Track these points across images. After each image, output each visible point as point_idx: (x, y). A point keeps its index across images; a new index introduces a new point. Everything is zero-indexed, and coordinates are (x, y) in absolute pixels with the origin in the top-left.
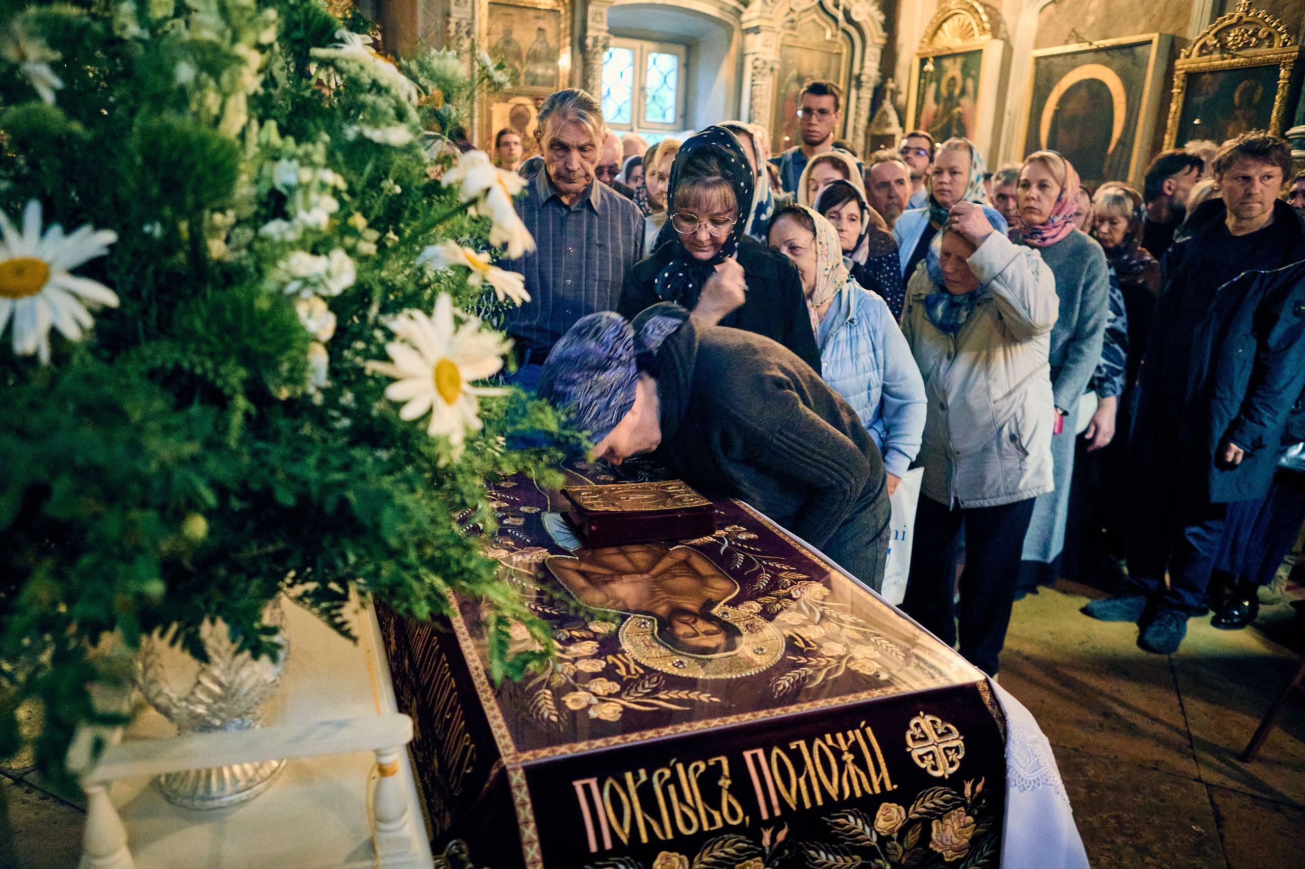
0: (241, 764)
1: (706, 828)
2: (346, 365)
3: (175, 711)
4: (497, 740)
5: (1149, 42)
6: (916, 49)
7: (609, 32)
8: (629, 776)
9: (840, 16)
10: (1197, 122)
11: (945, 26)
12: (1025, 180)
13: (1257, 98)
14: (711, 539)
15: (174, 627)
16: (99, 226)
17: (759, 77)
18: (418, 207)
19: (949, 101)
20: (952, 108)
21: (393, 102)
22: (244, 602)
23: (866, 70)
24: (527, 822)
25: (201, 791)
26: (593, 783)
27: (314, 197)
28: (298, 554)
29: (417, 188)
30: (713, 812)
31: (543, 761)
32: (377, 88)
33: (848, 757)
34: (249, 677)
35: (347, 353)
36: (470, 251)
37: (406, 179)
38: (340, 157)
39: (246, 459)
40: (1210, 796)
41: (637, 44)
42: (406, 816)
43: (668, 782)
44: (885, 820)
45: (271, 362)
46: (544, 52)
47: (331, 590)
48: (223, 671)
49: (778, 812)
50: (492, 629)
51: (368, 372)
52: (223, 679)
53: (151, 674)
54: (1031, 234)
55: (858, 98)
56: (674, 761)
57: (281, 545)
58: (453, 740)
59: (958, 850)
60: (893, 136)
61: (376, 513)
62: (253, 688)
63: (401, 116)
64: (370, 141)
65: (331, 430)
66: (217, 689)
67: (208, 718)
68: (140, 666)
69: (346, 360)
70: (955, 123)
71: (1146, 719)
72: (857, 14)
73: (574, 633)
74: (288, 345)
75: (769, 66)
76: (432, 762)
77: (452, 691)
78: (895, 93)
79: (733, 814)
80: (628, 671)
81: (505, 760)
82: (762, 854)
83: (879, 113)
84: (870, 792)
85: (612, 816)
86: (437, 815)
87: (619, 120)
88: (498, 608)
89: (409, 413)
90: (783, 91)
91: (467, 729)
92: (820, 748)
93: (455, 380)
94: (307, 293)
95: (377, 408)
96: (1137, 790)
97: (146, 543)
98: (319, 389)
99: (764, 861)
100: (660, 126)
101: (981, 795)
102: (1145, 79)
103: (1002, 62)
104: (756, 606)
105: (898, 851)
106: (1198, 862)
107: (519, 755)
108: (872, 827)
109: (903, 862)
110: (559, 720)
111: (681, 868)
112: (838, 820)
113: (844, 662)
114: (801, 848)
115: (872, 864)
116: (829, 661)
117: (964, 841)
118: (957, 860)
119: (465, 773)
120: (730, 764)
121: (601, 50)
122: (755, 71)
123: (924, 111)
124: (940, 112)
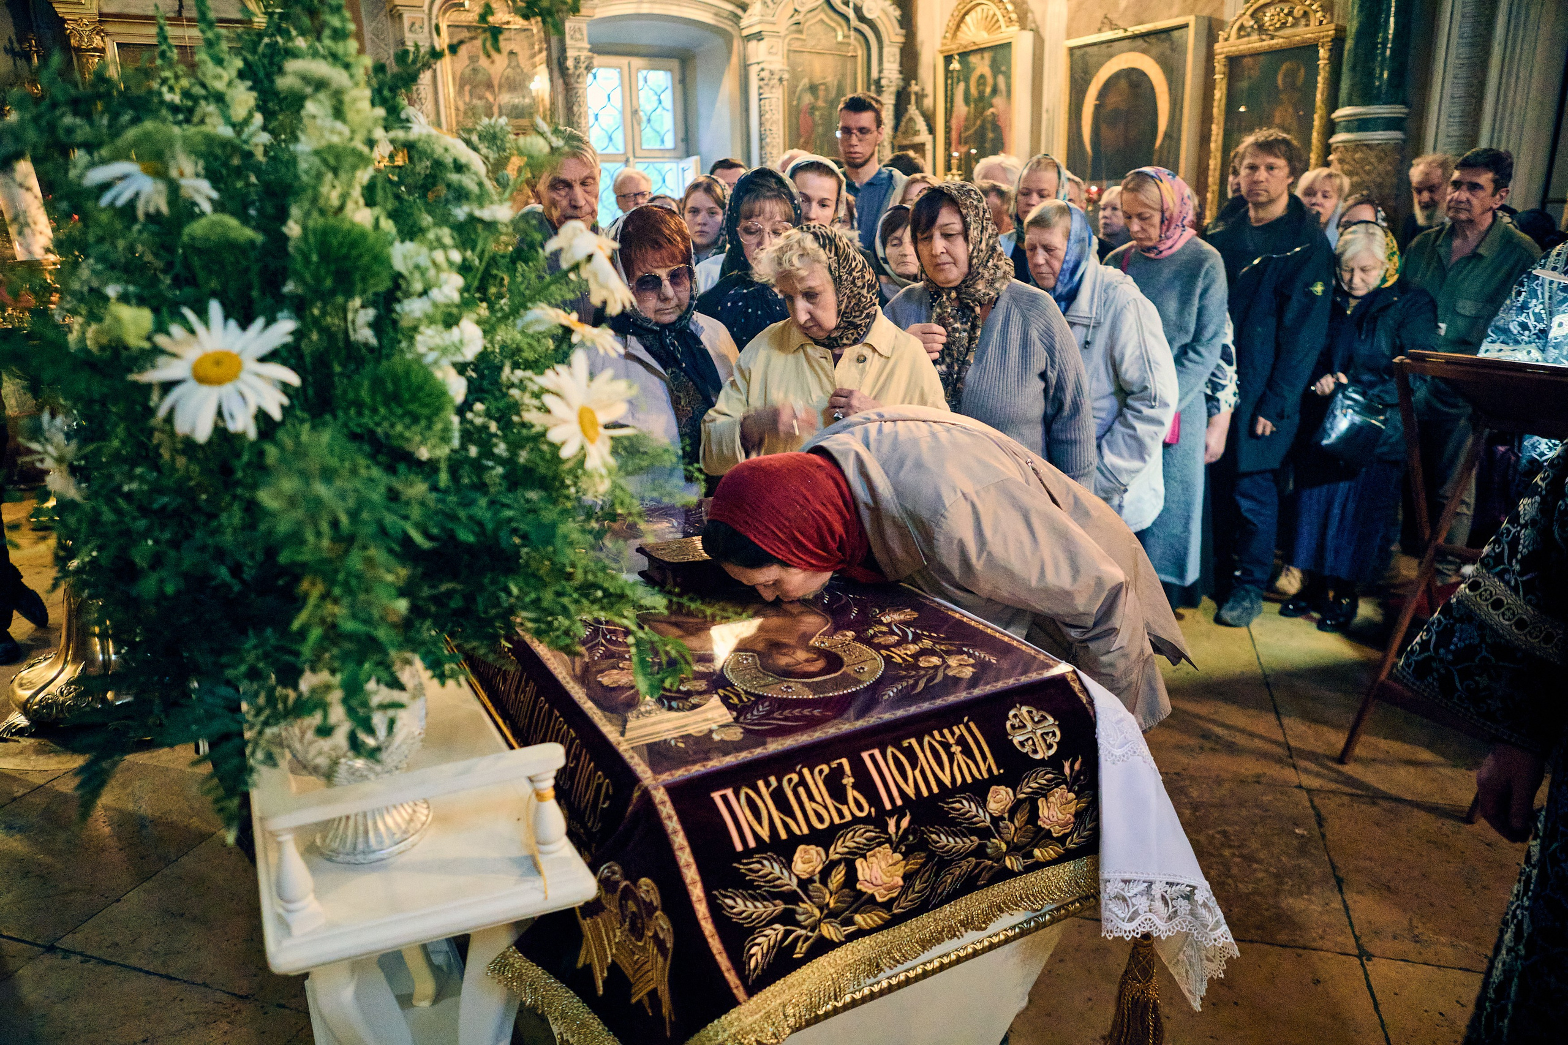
1: (837, 821)
5: (1186, 26)
6: (938, 47)
7: (590, 50)
8: (761, 784)
9: (851, 15)
10: (1242, 109)
11: (967, 18)
13: (1300, 81)
17: (766, 89)
19: (980, 103)
20: (984, 109)
23: (885, 73)
24: (675, 832)
25: (361, 846)
26: (729, 792)
27: (443, 275)
30: (841, 806)
31: (681, 779)
33: (957, 749)
40: (1311, 801)
41: (624, 61)
43: (797, 785)
44: (995, 802)
46: (516, 77)
49: (899, 802)
56: (799, 766)
59: (1064, 825)
60: (923, 144)
70: (989, 126)
72: (869, 10)
75: (777, 77)
77: (573, 740)
78: (920, 97)
79: (860, 808)
80: (740, 700)
81: (645, 783)
82: (889, 840)
83: (904, 120)
84: (980, 777)
85: (751, 818)
87: (611, 150)
89: (567, 453)
91: (596, 768)
92: (930, 743)
93: (593, 424)
94: (442, 361)
96: (1241, 804)
99: (891, 847)
100: (660, 154)
101: (1080, 772)
102: (1184, 67)
103: (1034, 54)
104: (850, 634)
105: (1010, 828)
106: (1302, 862)
107: (657, 776)
108: (985, 809)
109: (1015, 840)
110: (686, 746)
111: (819, 859)
112: (954, 805)
113: (942, 670)
114: (924, 833)
115: (989, 843)
116: (927, 671)
117: (1068, 816)
118: (1064, 834)
119: (602, 808)
120: (850, 765)
121: (584, 72)
122: (762, 83)
123: (954, 115)
124: (972, 115)
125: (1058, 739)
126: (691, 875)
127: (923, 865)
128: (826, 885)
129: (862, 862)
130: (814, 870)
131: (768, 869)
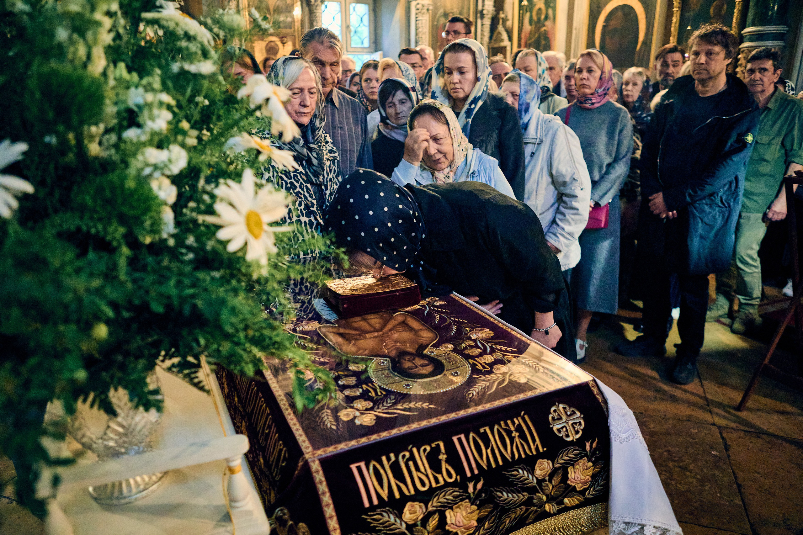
0: (141, 476)
1: (434, 485)
2: (185, 218)
3: (95, 446)
4: (300, 444)
8: (384, 458)
10: (689, 28)
12: (579, 68)
13: (723, 13)
14: (418, 307)
15: (92, 396)
16: (15, 140)
17: (420, 15)
18: (221, 113)
19: (538, 24)
20: (540, 28)
21: (199, 45)
22: (135, 376)
23: (486, 7)
24: (324, 493)
25: (116, 494)
26: (362, 465)
27: (156, 111)
28: (166, 342)
29: (219, 100)
30: (437, 475)
31: (330, 454)
32: (189, 37)
33: (515, 434)
34: (141, 420)
35: (185, 211)
36: (257, 139)
37: (212, 96)
38: (170, 84)
39: (129, 285)
40: (721, 433)
42: (249, 497)
43: (408, 460)
44: (540, 470)
45: (139, 221)
46: (284, 7)
47: (189, 362)
48: (123, 418)
49: (476, 472)
51: (201, 222)
52: (124, 423)
53: (77, 424)
54: (585, 101)
55: (482, 25)
56: (411, 446)
57: (156, 337)
58: (272, 446)
59: (584, 483)
60: (505, 47)
61: (217, 315)
62: (144, 427)
63: (205, 54)
64: (188, 72)
65: (182, 262)
66: (121, 430)
67: (117, 448)
68: (69, 420)
69: (185, 215)
70: (542, 37)
73: (340, 373)
74: (148, 210)
75: (426, 8)
76: (259, 460)
77: (268, 415)
78: (505, 20)
79: (450, 476)
80: (376, 394)
81: (307, 456)
82: (469, 497)
83: (496, 33)
84: (531, 454)
85: (376, 483)
86: (265, 492)
89: (232, 248)
90: (435, 23)
91: (280, 438)
92: (498, 430)
93: (259, 224)
94: (157, 174)
95: (210, 245)
96: (679, 433)
98: (171, 235)
99: (470, 501)
100: (361, 50)
101: (596, 449)
104: (450, 346)
105: (550, 488)
106: (716, 472)
107: (315, 452)
108: (533, 475)
109: (552, 494)
110: (337, 428)
111: (421, 511)
112: (513, 473)
113: (508, 376)
114: (492, 492)
115: (535, 496)
116: (498, 377)
117: (588, 477)
118: (584, 489)
119: (281, 466)
120: (445, 446)
121: (320, 4)
122: (417, 11)
123: (523, 31)
124: (533, 29)
125: (582, 427)
126: (333, 524)
127: (491, 512)
128: (425, 527)
129: (450, 512)
130: (418, 518)
131: (386, 518)
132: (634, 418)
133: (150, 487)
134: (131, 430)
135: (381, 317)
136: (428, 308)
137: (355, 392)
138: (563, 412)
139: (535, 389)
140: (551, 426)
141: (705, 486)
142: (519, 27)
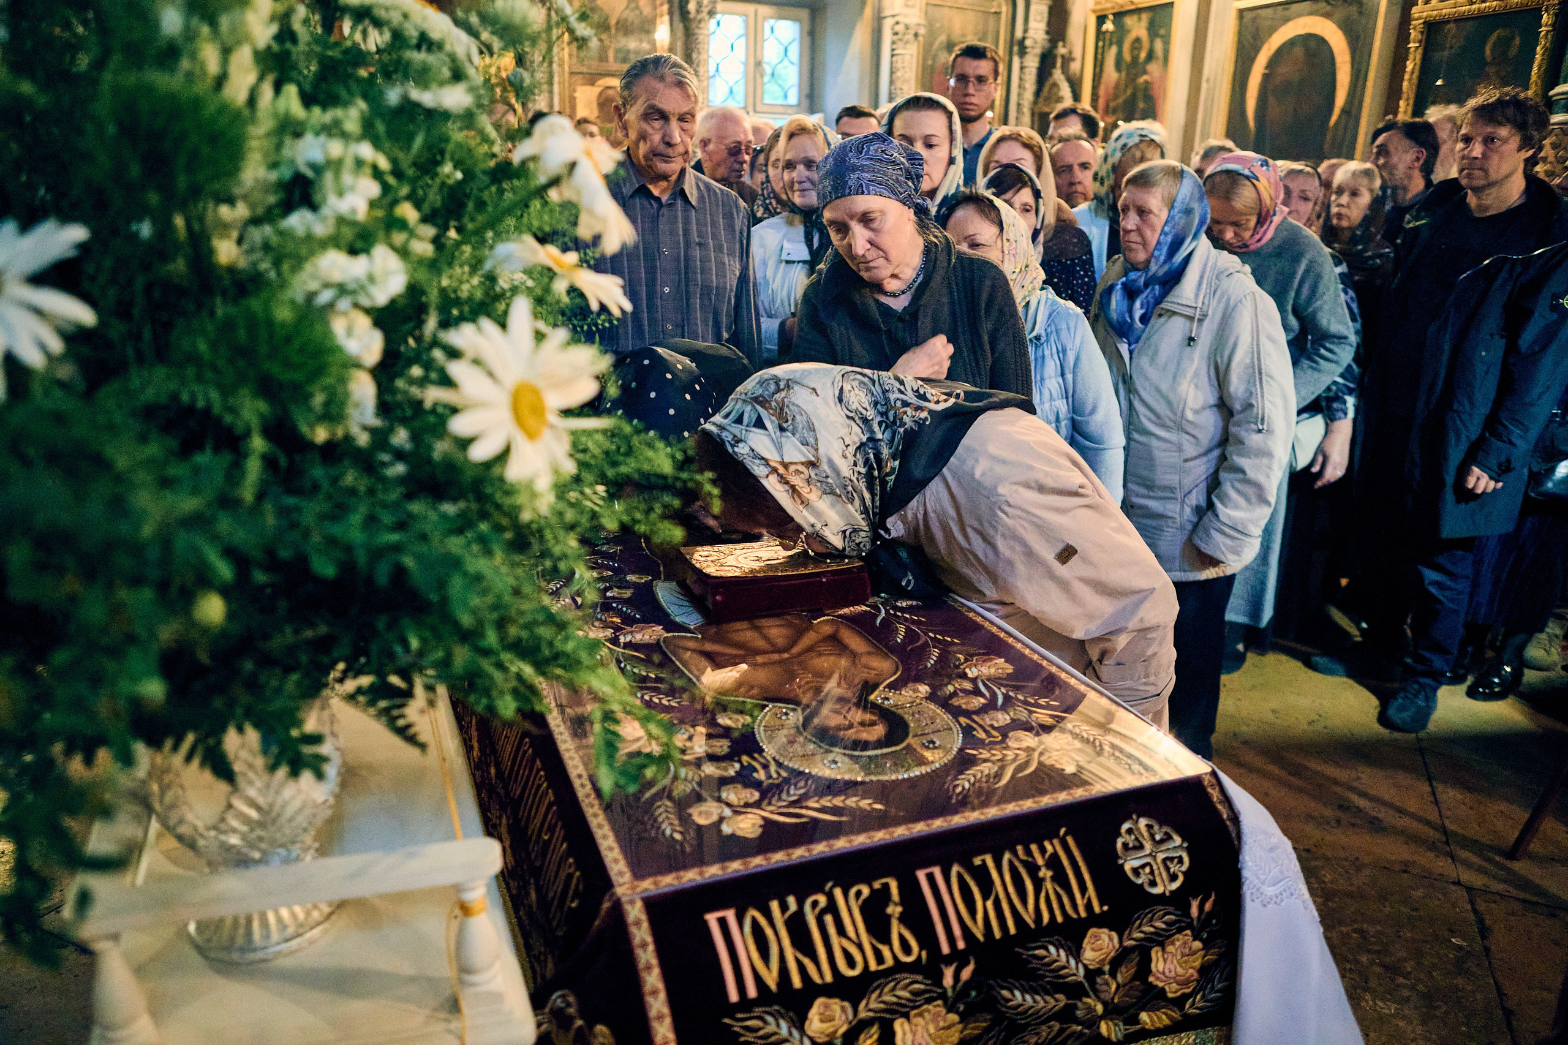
0: (289, 907)
1: (873, 966)
2: (399, 398)
3: (201, 842)
4: (608, 866)
6: (1091, 5)
8: (775, 905)
10: (1439, 83)
13: (1513, 52)
14: (864, 608)
15: (190, 738)
16: (66, 218)
17: (900, 44)
18: (485, 195)
19: (1132, 68)
20: (1137, 76)
21: (447, 59)
22: (277, 705)
23: (1031, 33)
24: (649, 968)
25: (240, 941)
26: (730, 915)
27: (347, 178)
28: (346, 641)
29: (484, 172)
30: (880, 946)
31: (667, 890)
32: (425, 42)
33: (1045, 873)
34: (293, 798)
35: (400, 383)
36: (555, 251)
37: (469, 162)
38: (381, 127)
39: (270, 519)
40: (1472, 902)
41: (750, 8)
42: (498, 965)
43: (824, 912)
44: (1093, 950)
45: (300, 393)
46: (637, 21)
47: (390, 685)
48: (260, 790)
49: (961, 945)
50: (597, 727)
51: (428, 404)
52: (261, 801)
53: (169, 797)
55: (1022, 68)
56: (830, 884)
57: (323, 629)
58: (553, 867)
59: (1185, 983)
61: (442, 585)
62: (301, 809)
63: (458, 76)
64: (417, 105)
65: (383, 479)
66: (253, 814)
67: (245, 850)
68: (155, 787)
69: (399, 391)
70: (1140, 95)
71: (1390, 811)
74: (320, 370)
75: (912, 32)
76: (528, 894)
77: (550, 805)
78: (1067, 60)
79: (906, 949)
80: (768, 775)
81: (619, 891)
82: (943, 996)
83: (1048, 85)
84: (1075, 916)
85: (755, 955)
86: (537, 959)
88: (603, 701)
89: (479, 453)
90: (930, 62)
91: (569, 853)
92: (1011, 863)
93: (538, 410)
94: (344, 304)
95: (440, 448)
96: (1383, 897)
97: (140, 630)
98: (365, 428)
99: (945, 1005)
100: (781, 110)
101: (1211, 914)
102: (1374, 32)
103: (1198, 18)
104: (924, 689)
105: (1111, 988)
106: (1460, 981)
107: (636, 883)
108: (1078, 959)
109: (1116, 1001)
110: (685, 838)
111: (843, 1018)
112: (1036, 952)
113: (1036, 754)
114: (991, 988)
115: (1079, 1004)
116: (1017, 755)
117: (1191, 971)
118: (1183, 995)
119: (569, 907)
120: (900, 887)
121: (707, 17)
122: (895, 38)
123: (1103, 81)
124: (1123, 82)
125: (1185, 868)
126: (663, 1030)
127: (987, 1030)
129: (902, 1025)
130: (836, 1032)
131: (771, 1028)
132: (1294, 856)
133: (306, 932)
134: (274, 814)
135: (790, 625)
136: (883, 611)
137: (726, 769)
138: (1146, 834)
139: (1090, 784)
140: (1121, 862)
141: (1436, 1008)
142: (1094, 74)
